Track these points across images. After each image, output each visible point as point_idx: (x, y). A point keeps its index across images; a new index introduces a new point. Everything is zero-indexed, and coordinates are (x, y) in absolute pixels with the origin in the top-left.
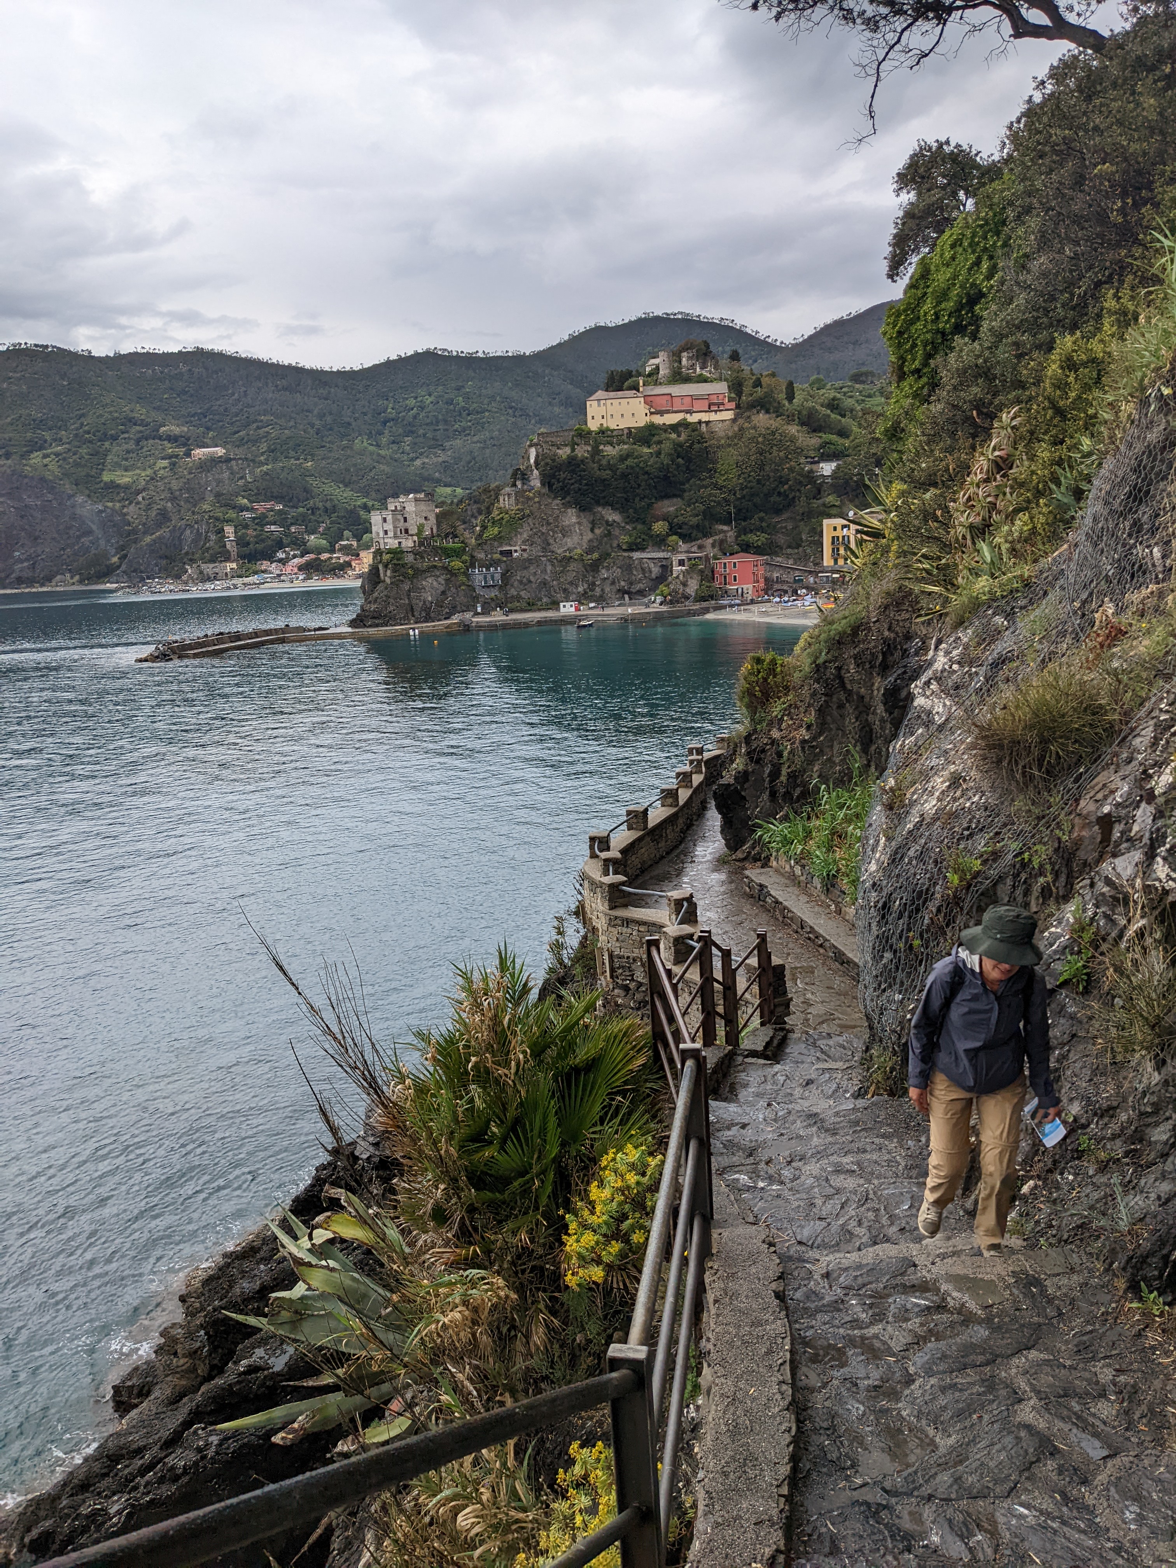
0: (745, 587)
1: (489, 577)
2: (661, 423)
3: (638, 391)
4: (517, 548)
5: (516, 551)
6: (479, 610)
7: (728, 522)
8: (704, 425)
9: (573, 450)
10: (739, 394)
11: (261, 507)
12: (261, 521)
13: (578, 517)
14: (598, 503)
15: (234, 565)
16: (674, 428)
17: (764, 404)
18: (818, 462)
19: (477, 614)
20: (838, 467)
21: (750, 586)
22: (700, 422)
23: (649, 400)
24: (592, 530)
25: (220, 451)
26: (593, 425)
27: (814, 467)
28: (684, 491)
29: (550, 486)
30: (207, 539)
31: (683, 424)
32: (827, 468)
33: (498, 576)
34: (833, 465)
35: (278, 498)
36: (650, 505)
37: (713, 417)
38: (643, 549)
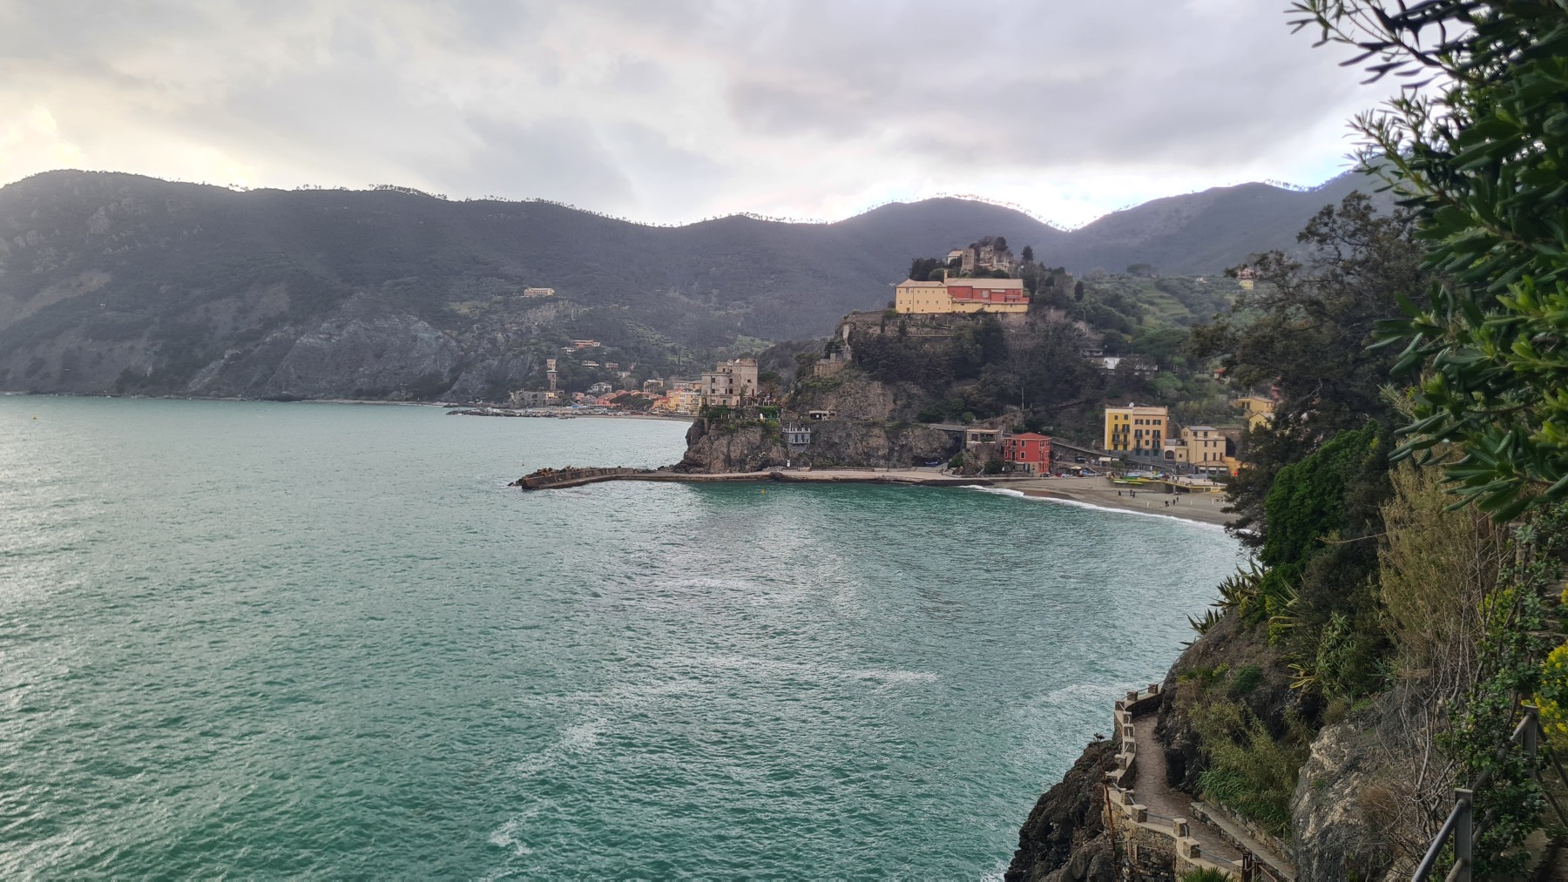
0: (1031, 463)
1: (800, 437)
2: (961, 311)
3: (942, 281)
4: (827, 412)
5: (825, 415)
6: (789, 465)
7: (1018, 404)
8: (999, 316)
9: (883, 330)
10: (1032, 291)
11: (581, 344)
12: (580, 355)
13: (883, 388)
14: (902, 377)
15: (552, 395)
16: (973, 316)
17: (1057, 302)
18: (1103, 356)
19: (787, 468)
20: (1121, 362)
21: (1036, 464)
22: (997, 313)
23: (952, 290)
24: (894, 402)
25: (550, 292)
26: (901, 309)
27: (1099, 360)
28: (979, 372)
29: (860, 359)
30: (531, 369)
31: (981, 313)
32: (1111, 363)
33: (807, 437)
34: (1117, 360)
35: (595, 338)
36: (948, 384)
37: (1008, 309)
38: (939, 421)
